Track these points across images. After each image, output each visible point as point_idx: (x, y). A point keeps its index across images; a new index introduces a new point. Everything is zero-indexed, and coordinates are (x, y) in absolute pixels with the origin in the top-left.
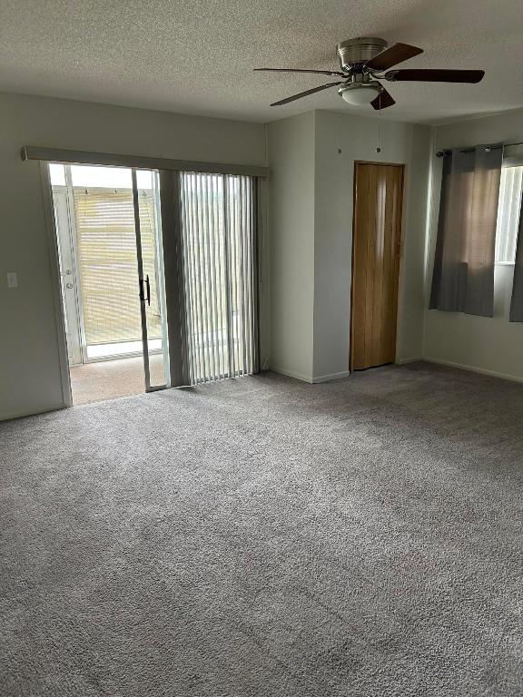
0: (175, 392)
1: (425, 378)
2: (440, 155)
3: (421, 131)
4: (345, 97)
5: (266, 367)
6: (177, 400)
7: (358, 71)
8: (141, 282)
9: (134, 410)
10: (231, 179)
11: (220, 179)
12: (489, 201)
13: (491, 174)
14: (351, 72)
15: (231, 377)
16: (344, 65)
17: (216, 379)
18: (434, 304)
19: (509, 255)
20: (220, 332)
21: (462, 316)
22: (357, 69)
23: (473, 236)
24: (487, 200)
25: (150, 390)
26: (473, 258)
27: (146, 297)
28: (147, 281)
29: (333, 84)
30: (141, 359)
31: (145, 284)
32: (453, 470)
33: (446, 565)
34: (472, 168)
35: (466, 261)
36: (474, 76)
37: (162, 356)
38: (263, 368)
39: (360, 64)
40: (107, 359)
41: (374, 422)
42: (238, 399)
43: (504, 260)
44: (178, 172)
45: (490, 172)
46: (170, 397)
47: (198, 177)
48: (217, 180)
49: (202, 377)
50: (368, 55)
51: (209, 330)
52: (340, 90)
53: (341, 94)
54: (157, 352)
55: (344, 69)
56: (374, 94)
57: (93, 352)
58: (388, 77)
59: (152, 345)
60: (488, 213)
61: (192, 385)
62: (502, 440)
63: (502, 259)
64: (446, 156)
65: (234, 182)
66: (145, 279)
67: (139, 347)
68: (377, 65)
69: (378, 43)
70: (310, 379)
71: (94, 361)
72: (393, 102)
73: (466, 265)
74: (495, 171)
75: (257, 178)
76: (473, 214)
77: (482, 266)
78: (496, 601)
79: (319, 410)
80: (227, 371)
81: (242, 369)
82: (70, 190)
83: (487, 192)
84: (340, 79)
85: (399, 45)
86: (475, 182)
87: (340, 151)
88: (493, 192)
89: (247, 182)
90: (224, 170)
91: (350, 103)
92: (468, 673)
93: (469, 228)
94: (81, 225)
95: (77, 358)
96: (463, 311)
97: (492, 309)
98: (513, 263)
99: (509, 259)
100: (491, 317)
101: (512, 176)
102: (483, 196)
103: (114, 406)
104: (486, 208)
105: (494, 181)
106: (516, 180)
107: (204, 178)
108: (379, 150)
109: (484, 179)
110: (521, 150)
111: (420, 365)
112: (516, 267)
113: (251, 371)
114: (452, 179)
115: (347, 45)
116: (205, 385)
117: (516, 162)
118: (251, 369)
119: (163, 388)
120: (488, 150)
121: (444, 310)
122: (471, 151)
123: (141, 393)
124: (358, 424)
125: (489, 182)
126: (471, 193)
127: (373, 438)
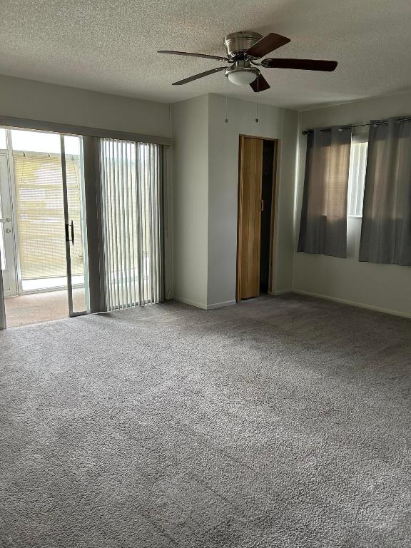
0: (94, 317)
1: (294, 306)
2: (304, 133)
3: (291, 115)
4: (231, 78)
5: (170, 296)
6: (95, 323)
7: (241, 59)
8: (67, 226)
9: (57, 331)
10: (142, 146)
11: (133, 146)
12: (342, 168)
13: (343, 148)
14: (236, 59)
15: (141, 304)
16: (229, 53)
17: (128, 306)
18: (301, 248)
19: (358, 210)
20: (132, 271)
21: (323, 255)
22: (240, 57)
23: (331, 195)
24: (340, 167)
25: (73, 315)
26: (330, 212)
27: (70, 238)
28: (72, 226)
29: (221, 69)
30: (66, 292)
31: (70, 228)
32: (317, 376)
33: (313, 452)
34: (328, 144)
35: (326, 214)
36: (329, 66)
37: (84, 289)
38: (167, 298)
39: (243, 52)
40: (38, 292)
41: (256, 339)
42: (146, 322)
43: (354, 214)
44: (98, 138)
45: (342, 146)
46: (89, 321)
47: (115, 143)
48: (130, 147)
49: (117, 305)
50: (248, 45)
51: (123, 268)
52: (227, 72)
53: (227, 76)
55: (229, 56)
56: (253, 77)
57: (26, 286)
58: (264, 64)
59: (75, 281)
60: (342, 177)
61: (108, 312)
62: (355, 352)
63: (352, 213)
64: (309, 134)
65: (144, 149)
66: (70, 223)
67: (64, 282)
68: (255, 52)
69: (256, 36)
70: (205, 306)
71: (27, 293)
72: (268, 87)
73: (325, 217)
74: (346, 146)
75: (163, 146)
76: (330, 178)
77: (337, 219)
78: (353, 481)
79: (210, 330)
80: (138, 300)
81: (150, 298)
82: (10, 152)
83: (341, 162)
84: (226, 64)
85: (272, 35)
86: (331, 154)
87: (227, 121)
88: (345, 163)
89: (154, 149)
90: (137, 138)
91: (232, 82)
92: (331, 542)
93: (327, 189)
94: (19, 183)
95: (13, 290)
96: (323, 253)
97: (345, 252)
98: (361, 216)
99: (358, 213)
100: (345, 258)
101: (358, 149)
102: (337, 165)
103: (40, 328)
104: (340, 174)
105: (345, 153)
106: (362, 152)
107: (120, 144)
108: (257, 120)
109: (338, 152)
110: (366, 130)
111: (290, 296)
112: (364, 219)
113: (158, 300)
114: (314, 151)
115: (231, 37)
116: (119, 312)
117: (361, 139)
118: (157, 298)
119: (84, 314)
120: (341, 130)
121: (308, 252)
122: (328, 130)
123: (66, 318)
124: (242, 340)
125: (342, 154)
126: (328, 163)
127: (254, 351)
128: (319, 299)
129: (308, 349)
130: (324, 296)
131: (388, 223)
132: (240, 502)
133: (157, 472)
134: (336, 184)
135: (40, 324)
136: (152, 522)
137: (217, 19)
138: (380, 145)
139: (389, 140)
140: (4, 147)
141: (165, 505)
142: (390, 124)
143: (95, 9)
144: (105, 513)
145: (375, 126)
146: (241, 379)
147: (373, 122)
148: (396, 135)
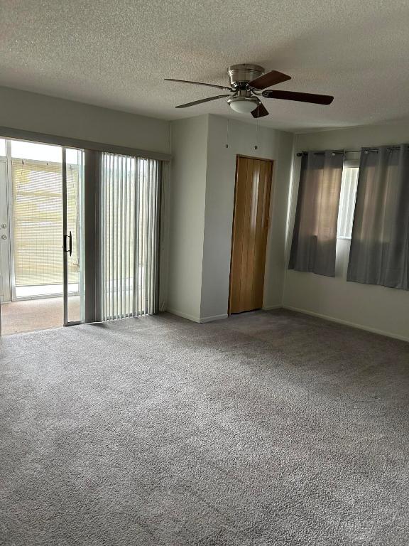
0: (88, 327)
1: (285, 321)
2: (299, 155)
3: (287, 137)
4: (233, 106)
5: (163, 309)
6: (89, 333)
7: (243, 88)
8: (65, 237)
9: (53, 340)
10: (142, 161)
11: (133, 160)
12: (334, 191)
13: (336, 172)
14: (238, 88)
15: (134, 315)
16: (232, 83)
18: (292, 266)
19: (347, 232)
20: (127, 280)
21: (313, 274)
22: (242, 86)
23: (322, 217)
24: (332, 191)
25: (67, 325)
26: (321, 232)
27: (68, 249)
28: (70, 237)
29: (224, 96)
30: (62, 299)
31: (68, 239)
34: (322, 167)
35: (316, 234)
36: (326, 100)
37: (79, 297)
38: (161, 309)
39: (245, 83)
40: (32, 298)
41: (248, 356)
42: (140, 334)
43: (343, 236)
44: (100, 152)
45: (335, 170)
46: (84, 331)
47: (116, 158)
48: (131, 161)
49: (111, 315)
50: (251, 77)
52: (229, 101)
53: (229, 103)
54: (75, 294)
55: (232, 85)
56: (254, 106)
57: (20, 292)
58: (265, 94)
59: (71, 288)
60: (333, 199)
61: (103, 322)
62: (340, 370)
63: (342, 234)
64: (304, 156)
65: (143, 163)
66: (68, 234)
67: (60, 289)
68: (257, 85)
69: (258, 69)
70: (198, 319)
71: (21, 299)
72: (267, 113)
73: (315, 236)
74: (338, 170)
75: (162, 162)
76: (322, 200)
77: (328, 239)
78: (336, 495)
79: (203, 344)
80: (131, 312)
81: (144, 309)
82: (9, 160)
83: (333, 185)
84: (229, 92)
85: (275, 72)
86: (324, 176)
87: (227, 146)
89: (154, 165)
90: (137, 153)
91: (234, 109)
93: (319, 210)
94: (17, 190)
95: (7, 297)
96: (313, 271)
97: (334, 271)
98: (350, 238)
99: (347, 235)
100: (333, 276)
101: (350, 174)
102: (329, 188)
103: (36, 337)
104: (331, 197)
105: (337, 177)
106: (353, 177)
107: (120, 159)
108: (256, 148)
109: (331, 175)
110: (357, 156)
111: (280, 312)
112: (352, 240)
113: (151, 312)
114: (308, 173)
115: (235, 68)
116: (113, 322)
117: (353, 164)
118: (151, 310)
119: (78, 323)
120: (334, 154)
121: (299, 270)
122: (321, 154)
123: (60, 327)
124: (234, 355)
125: (334, 177)
126: (321, 185)
127: (244, 366)
128: (306, 315)
129: (296, 365)
130: (312, 313)
131: (376, 246)
132: (231, 513)
133: (153, 483)
134: (328, 207)
135: (35, 332)
136: (148, 530)
137: (222, 52)
138: (370, 171)
139: (379, 167)
140: (4, 155)
141: (161, 515)
142: (380, 151)
143: (106, 37)
144: (104, 522)
145: (366, 152)
146: (232, 393)
147: (364, 149)
148: (386, 163)
